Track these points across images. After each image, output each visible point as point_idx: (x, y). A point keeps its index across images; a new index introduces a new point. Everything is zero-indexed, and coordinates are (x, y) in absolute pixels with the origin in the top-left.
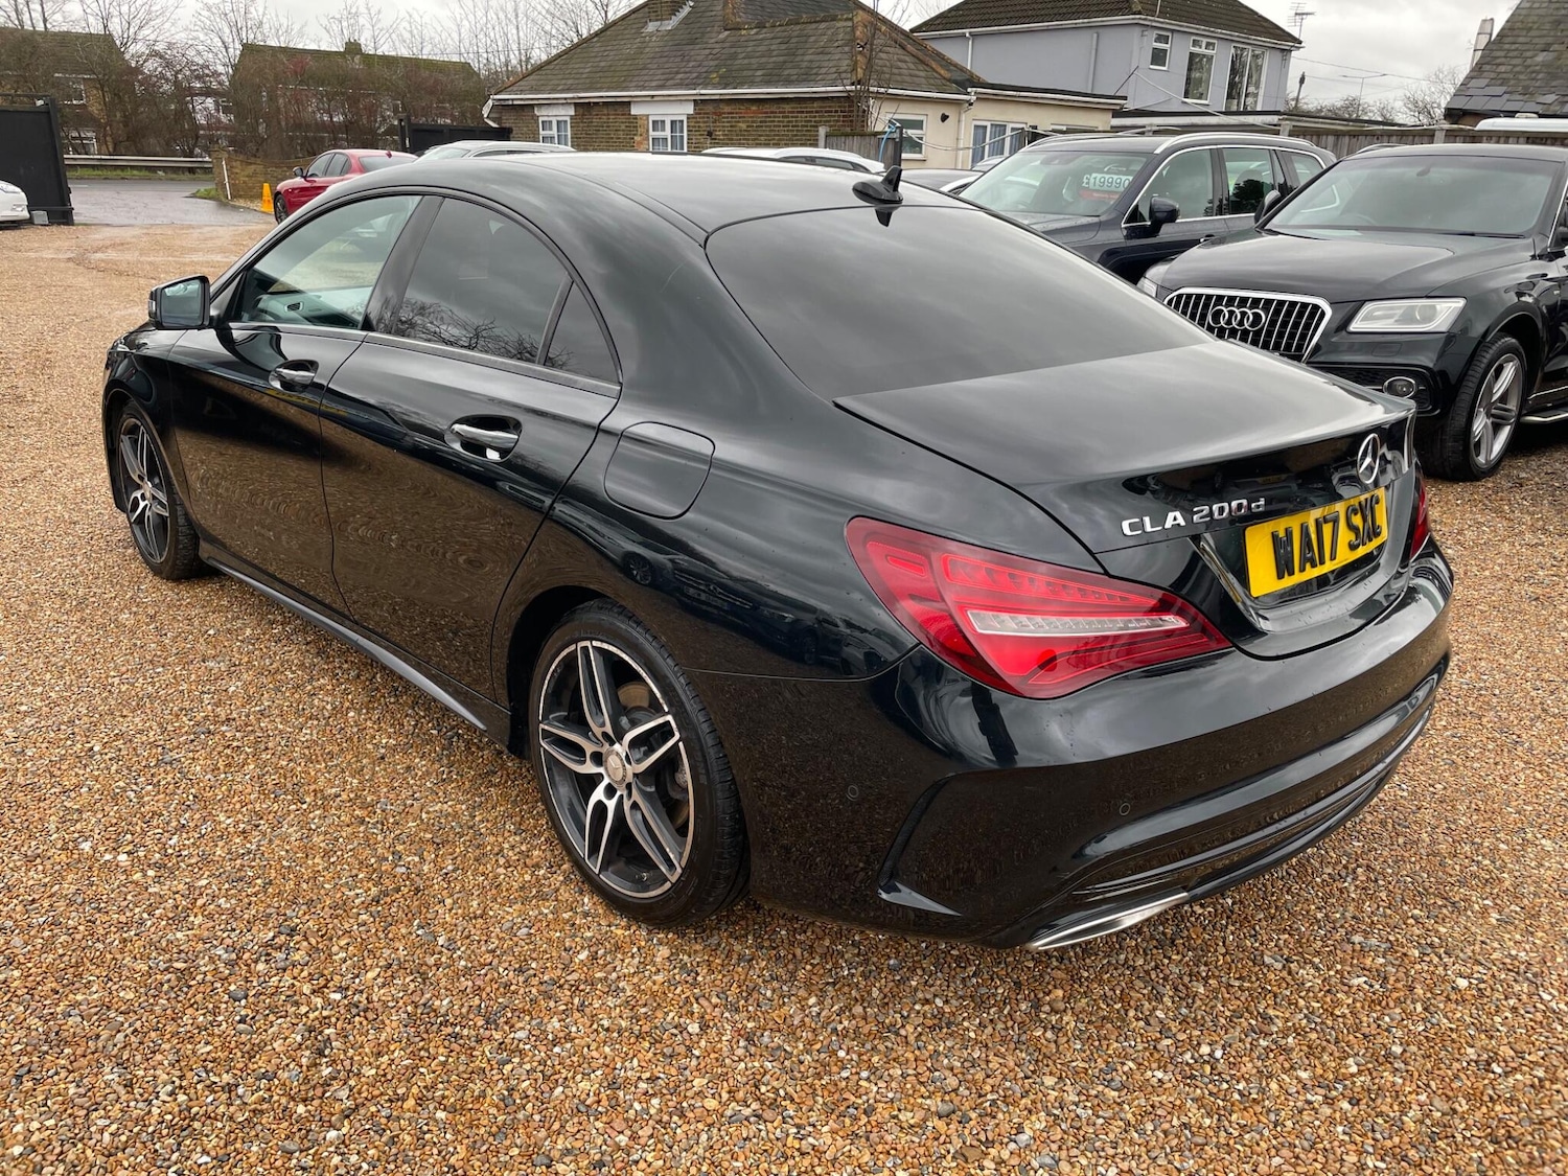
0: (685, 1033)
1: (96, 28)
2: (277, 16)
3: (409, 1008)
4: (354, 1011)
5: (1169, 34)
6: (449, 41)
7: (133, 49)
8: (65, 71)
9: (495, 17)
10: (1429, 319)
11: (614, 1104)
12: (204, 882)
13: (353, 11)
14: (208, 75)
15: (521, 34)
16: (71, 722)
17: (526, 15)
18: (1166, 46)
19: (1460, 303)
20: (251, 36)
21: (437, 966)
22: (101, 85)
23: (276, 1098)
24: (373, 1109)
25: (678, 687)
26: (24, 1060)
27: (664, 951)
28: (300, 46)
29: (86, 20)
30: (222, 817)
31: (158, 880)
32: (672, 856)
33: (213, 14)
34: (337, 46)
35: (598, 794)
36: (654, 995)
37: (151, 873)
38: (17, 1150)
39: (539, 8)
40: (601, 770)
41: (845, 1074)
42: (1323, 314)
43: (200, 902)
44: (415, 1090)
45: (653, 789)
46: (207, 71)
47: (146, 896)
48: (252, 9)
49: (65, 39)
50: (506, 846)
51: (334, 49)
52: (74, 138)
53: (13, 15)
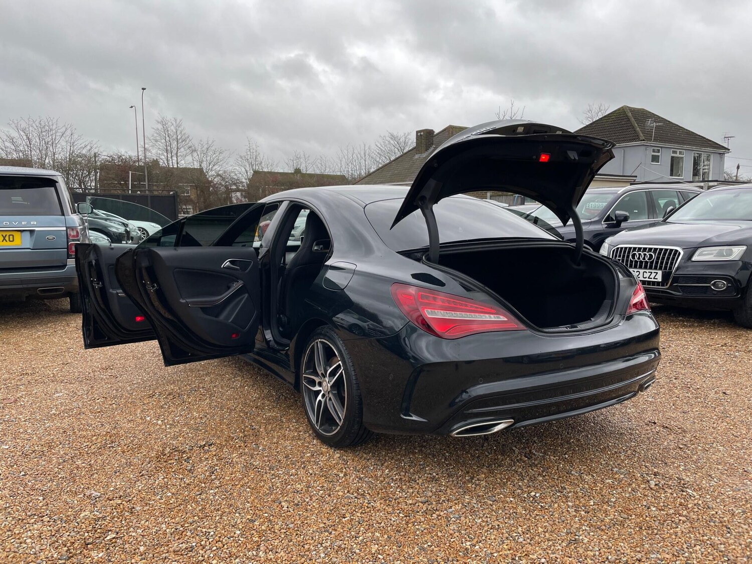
0: (338, 477)
1: (196, 166)
2: (268, 159)
3: (245, 464)
4: (226, 463)
5: (660, 149)
6: (337, 167)
7: (210, 173)
8: (183, 183)
9: (356, 157)
10: (730, 255)
11: (307, 491)
12: (185, 429)
13: (298, 156)
14: (238, 183)
15: (366, 163)
16: (150, 386)
17: (369, 155)
18: (659, 154)
19: (745, 248)
20: (257, 168)
21: (257, 454)
22: (197, 187)
23: (196, 482)
24: (226, 487)
25: (342, 350)
26: (118, 468)
27: (338, 455)
28: (276, 171)
29: (193, 163)
30: (195, 413)
31: (170, 428)
32: (340, 415)
33: (243, 159)
34: (291, 171)
35: (319, 398)
36: (330, 466)
37: (168, 426)
38: (112, 489)
39: (375, 152)
40: (321, 388)
41: (391, 490)
42: (680, 253)
43: (182, 434)
44: (241, 483)
45: (336, 392)
46: (238, 181)
47: (165, 432)
48: (258, 157)
49: (185, 170)
50: (291, 426)
51: (290, 172)
52: (184, 209)
53: (166, 162)
